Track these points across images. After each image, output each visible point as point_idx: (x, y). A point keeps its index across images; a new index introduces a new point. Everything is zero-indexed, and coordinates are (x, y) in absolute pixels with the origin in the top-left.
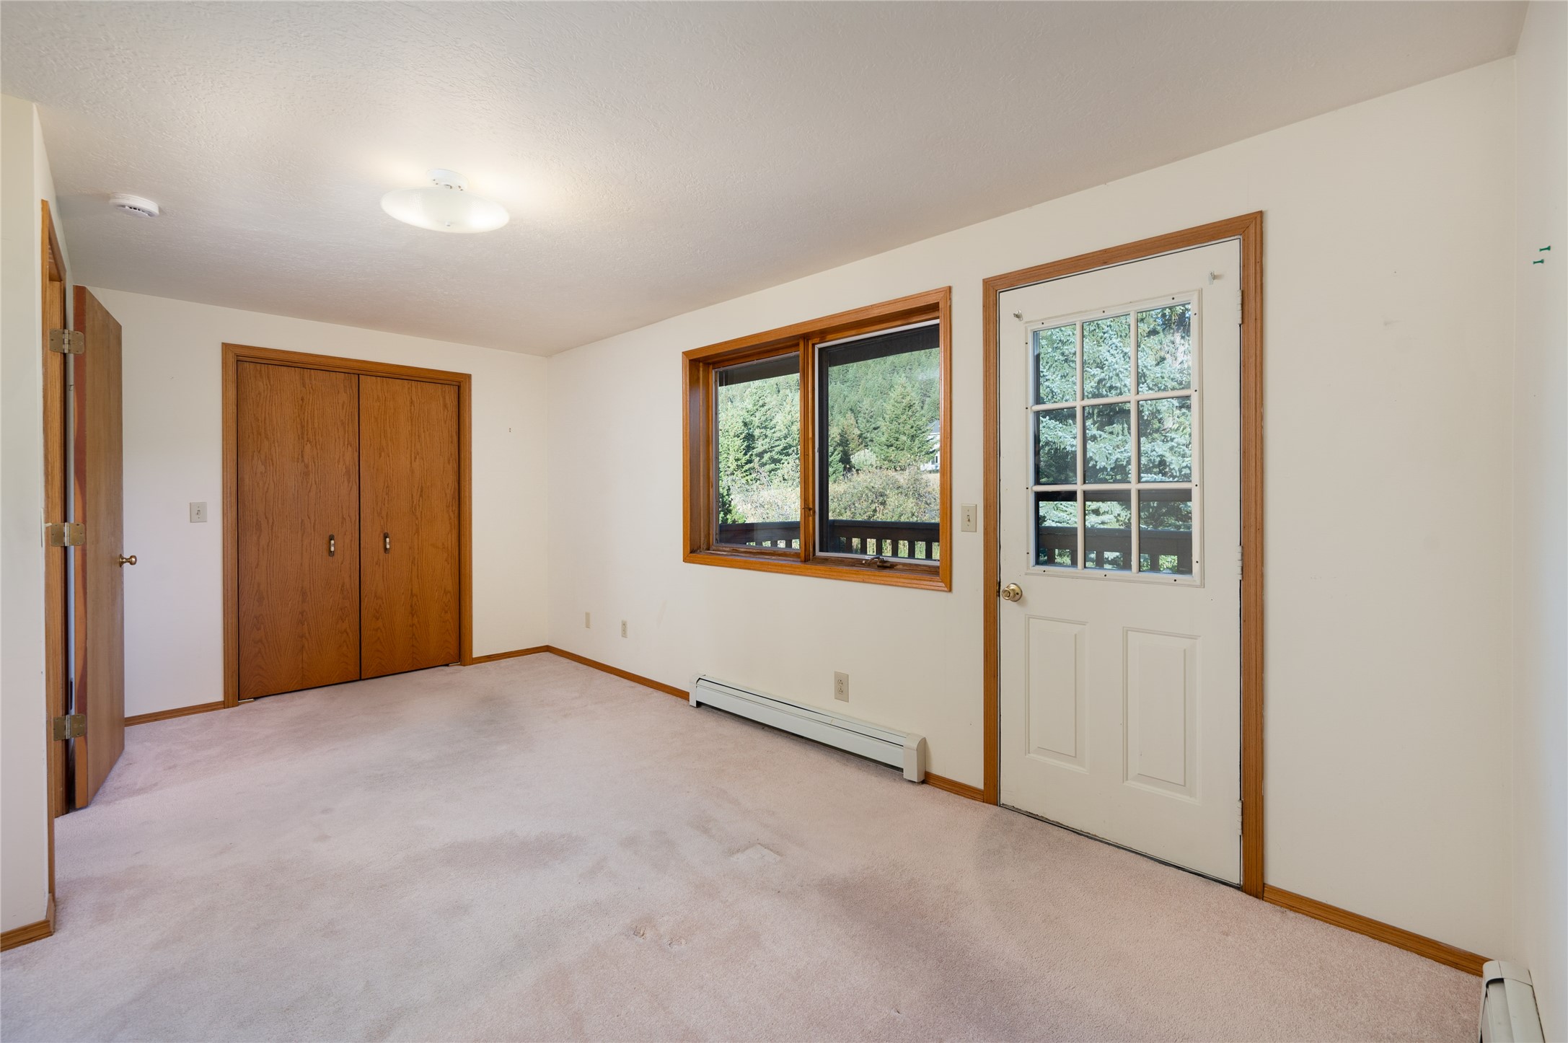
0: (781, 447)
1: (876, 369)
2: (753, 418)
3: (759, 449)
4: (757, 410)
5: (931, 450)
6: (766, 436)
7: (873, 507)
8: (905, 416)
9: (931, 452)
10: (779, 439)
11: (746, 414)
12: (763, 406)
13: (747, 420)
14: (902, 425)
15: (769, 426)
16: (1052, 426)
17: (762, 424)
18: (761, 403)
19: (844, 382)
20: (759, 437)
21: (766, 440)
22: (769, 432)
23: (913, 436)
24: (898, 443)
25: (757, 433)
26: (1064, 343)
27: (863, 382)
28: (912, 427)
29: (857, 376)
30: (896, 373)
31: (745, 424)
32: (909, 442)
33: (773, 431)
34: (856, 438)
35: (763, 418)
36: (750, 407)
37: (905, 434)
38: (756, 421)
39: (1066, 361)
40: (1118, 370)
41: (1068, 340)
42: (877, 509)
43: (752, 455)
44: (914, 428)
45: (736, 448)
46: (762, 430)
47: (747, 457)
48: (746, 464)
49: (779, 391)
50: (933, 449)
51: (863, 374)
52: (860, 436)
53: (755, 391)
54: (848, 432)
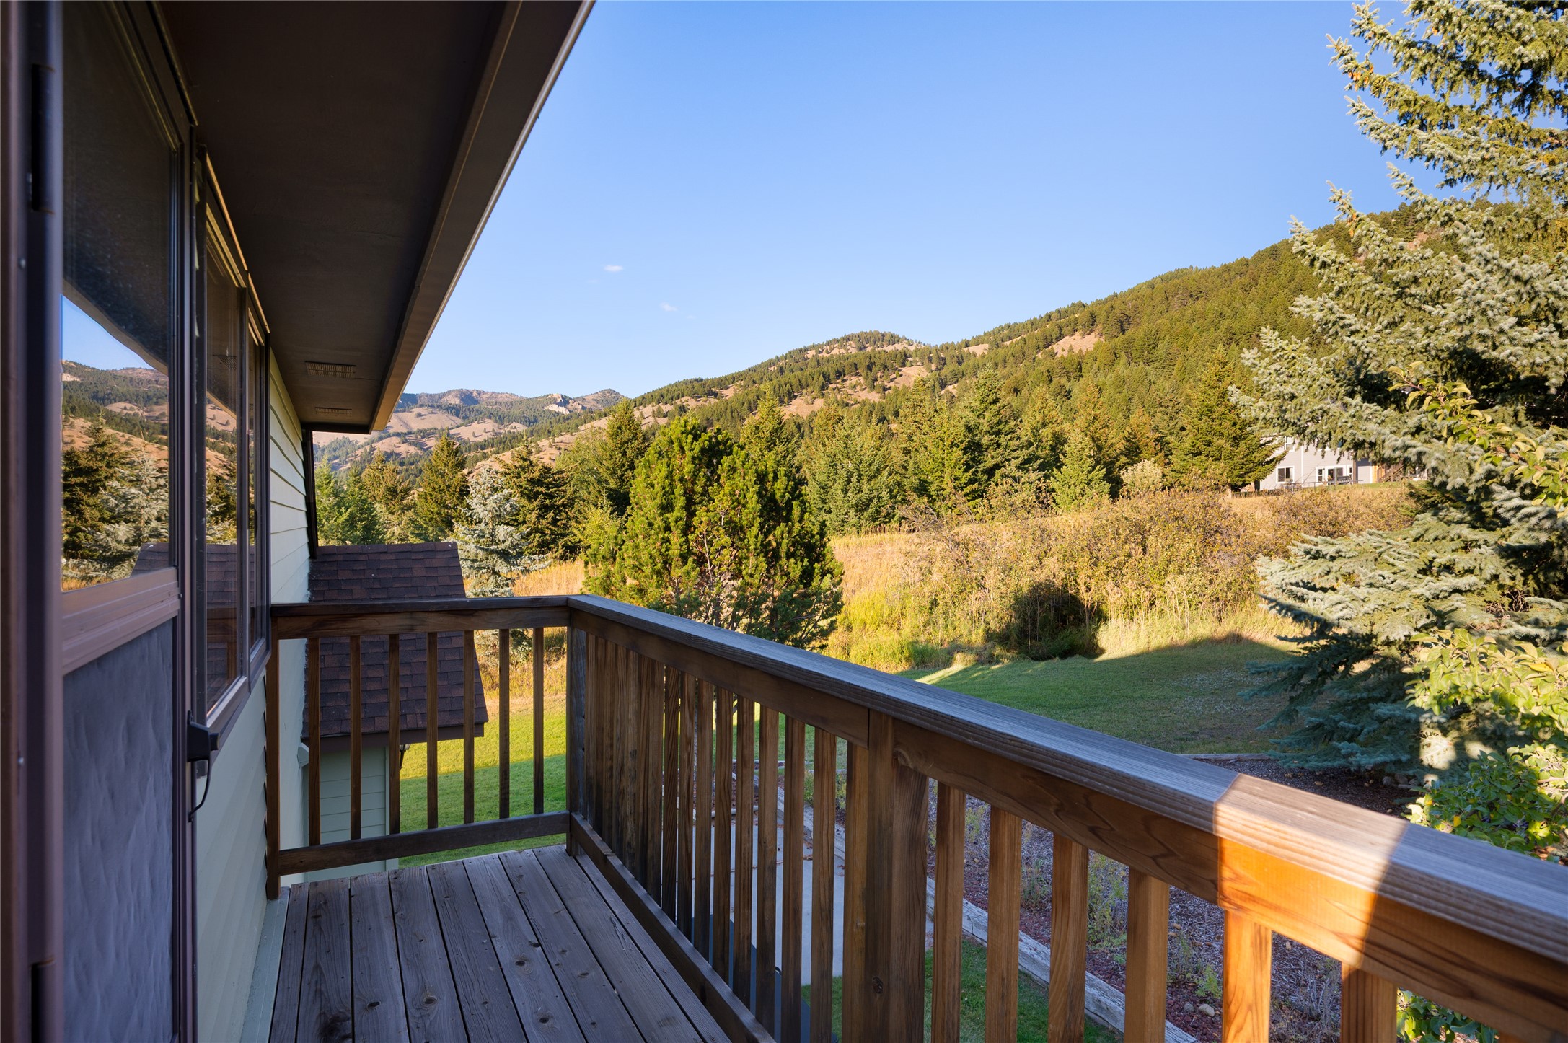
0: (1020, 460)
1: (1202, 340)
2: (981, 420)
3: (989, 462)
4: (986, 408)
5: (1268, 459)
6: (999, 445)
7: (1127, 548)
8: (1222, 408)
9: (1268, 463)
10: (1018, 448)
11: (971, 414)
12: (995, 402)
13: (972, 423)
14: (1218, 421)
15: (1004, 431)
16: (1366, 414)
17: (992, 428)
18: (992, 397)
19: (1149, 362)
20: (988, 447)
21: (998, 451)
22: (1003, 440)
23: (1235, 438)
24: (1210, 449)
25: (985, 440)
26: (1390, 264)
27: (1180, 359)
28: (1234, 424)
29: (1171, 351)
30: (1233, 344)
31: (969, 429)
32: (1228, 447)
33: (1009, 437)
34: (1151, 444)
35: (995, 420)
36: (976, 404)
37: (1221, 434)
38: (985, 424)
39: (1400, 295)
40: (1483, 304)
41: (1398, 258)
42: (1133, 551)
43: (977, 471)
44: (1238, 426)
45: (953, 463)
46: (993, 437)
47: (969, 474)
48: (966, 484)
49: (1051, 381)
50: (1271, 457)
51: (1180, 349)
52: (1159, 440)
53: (982, 381)
54: (1139, 435)
